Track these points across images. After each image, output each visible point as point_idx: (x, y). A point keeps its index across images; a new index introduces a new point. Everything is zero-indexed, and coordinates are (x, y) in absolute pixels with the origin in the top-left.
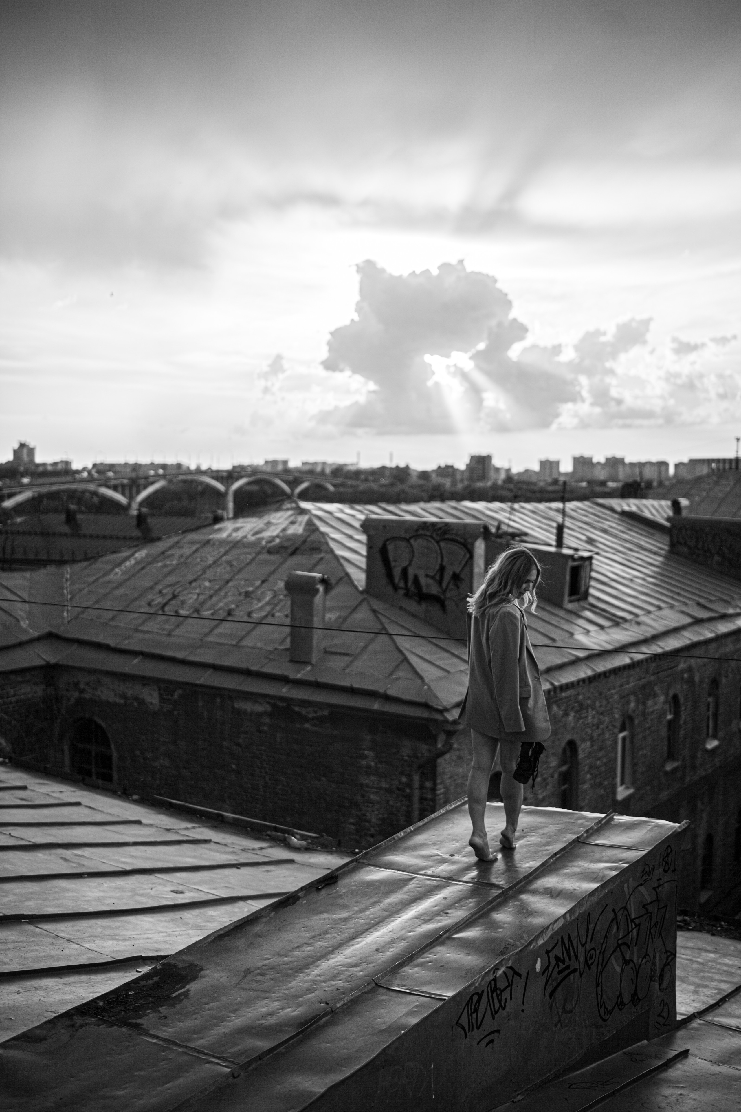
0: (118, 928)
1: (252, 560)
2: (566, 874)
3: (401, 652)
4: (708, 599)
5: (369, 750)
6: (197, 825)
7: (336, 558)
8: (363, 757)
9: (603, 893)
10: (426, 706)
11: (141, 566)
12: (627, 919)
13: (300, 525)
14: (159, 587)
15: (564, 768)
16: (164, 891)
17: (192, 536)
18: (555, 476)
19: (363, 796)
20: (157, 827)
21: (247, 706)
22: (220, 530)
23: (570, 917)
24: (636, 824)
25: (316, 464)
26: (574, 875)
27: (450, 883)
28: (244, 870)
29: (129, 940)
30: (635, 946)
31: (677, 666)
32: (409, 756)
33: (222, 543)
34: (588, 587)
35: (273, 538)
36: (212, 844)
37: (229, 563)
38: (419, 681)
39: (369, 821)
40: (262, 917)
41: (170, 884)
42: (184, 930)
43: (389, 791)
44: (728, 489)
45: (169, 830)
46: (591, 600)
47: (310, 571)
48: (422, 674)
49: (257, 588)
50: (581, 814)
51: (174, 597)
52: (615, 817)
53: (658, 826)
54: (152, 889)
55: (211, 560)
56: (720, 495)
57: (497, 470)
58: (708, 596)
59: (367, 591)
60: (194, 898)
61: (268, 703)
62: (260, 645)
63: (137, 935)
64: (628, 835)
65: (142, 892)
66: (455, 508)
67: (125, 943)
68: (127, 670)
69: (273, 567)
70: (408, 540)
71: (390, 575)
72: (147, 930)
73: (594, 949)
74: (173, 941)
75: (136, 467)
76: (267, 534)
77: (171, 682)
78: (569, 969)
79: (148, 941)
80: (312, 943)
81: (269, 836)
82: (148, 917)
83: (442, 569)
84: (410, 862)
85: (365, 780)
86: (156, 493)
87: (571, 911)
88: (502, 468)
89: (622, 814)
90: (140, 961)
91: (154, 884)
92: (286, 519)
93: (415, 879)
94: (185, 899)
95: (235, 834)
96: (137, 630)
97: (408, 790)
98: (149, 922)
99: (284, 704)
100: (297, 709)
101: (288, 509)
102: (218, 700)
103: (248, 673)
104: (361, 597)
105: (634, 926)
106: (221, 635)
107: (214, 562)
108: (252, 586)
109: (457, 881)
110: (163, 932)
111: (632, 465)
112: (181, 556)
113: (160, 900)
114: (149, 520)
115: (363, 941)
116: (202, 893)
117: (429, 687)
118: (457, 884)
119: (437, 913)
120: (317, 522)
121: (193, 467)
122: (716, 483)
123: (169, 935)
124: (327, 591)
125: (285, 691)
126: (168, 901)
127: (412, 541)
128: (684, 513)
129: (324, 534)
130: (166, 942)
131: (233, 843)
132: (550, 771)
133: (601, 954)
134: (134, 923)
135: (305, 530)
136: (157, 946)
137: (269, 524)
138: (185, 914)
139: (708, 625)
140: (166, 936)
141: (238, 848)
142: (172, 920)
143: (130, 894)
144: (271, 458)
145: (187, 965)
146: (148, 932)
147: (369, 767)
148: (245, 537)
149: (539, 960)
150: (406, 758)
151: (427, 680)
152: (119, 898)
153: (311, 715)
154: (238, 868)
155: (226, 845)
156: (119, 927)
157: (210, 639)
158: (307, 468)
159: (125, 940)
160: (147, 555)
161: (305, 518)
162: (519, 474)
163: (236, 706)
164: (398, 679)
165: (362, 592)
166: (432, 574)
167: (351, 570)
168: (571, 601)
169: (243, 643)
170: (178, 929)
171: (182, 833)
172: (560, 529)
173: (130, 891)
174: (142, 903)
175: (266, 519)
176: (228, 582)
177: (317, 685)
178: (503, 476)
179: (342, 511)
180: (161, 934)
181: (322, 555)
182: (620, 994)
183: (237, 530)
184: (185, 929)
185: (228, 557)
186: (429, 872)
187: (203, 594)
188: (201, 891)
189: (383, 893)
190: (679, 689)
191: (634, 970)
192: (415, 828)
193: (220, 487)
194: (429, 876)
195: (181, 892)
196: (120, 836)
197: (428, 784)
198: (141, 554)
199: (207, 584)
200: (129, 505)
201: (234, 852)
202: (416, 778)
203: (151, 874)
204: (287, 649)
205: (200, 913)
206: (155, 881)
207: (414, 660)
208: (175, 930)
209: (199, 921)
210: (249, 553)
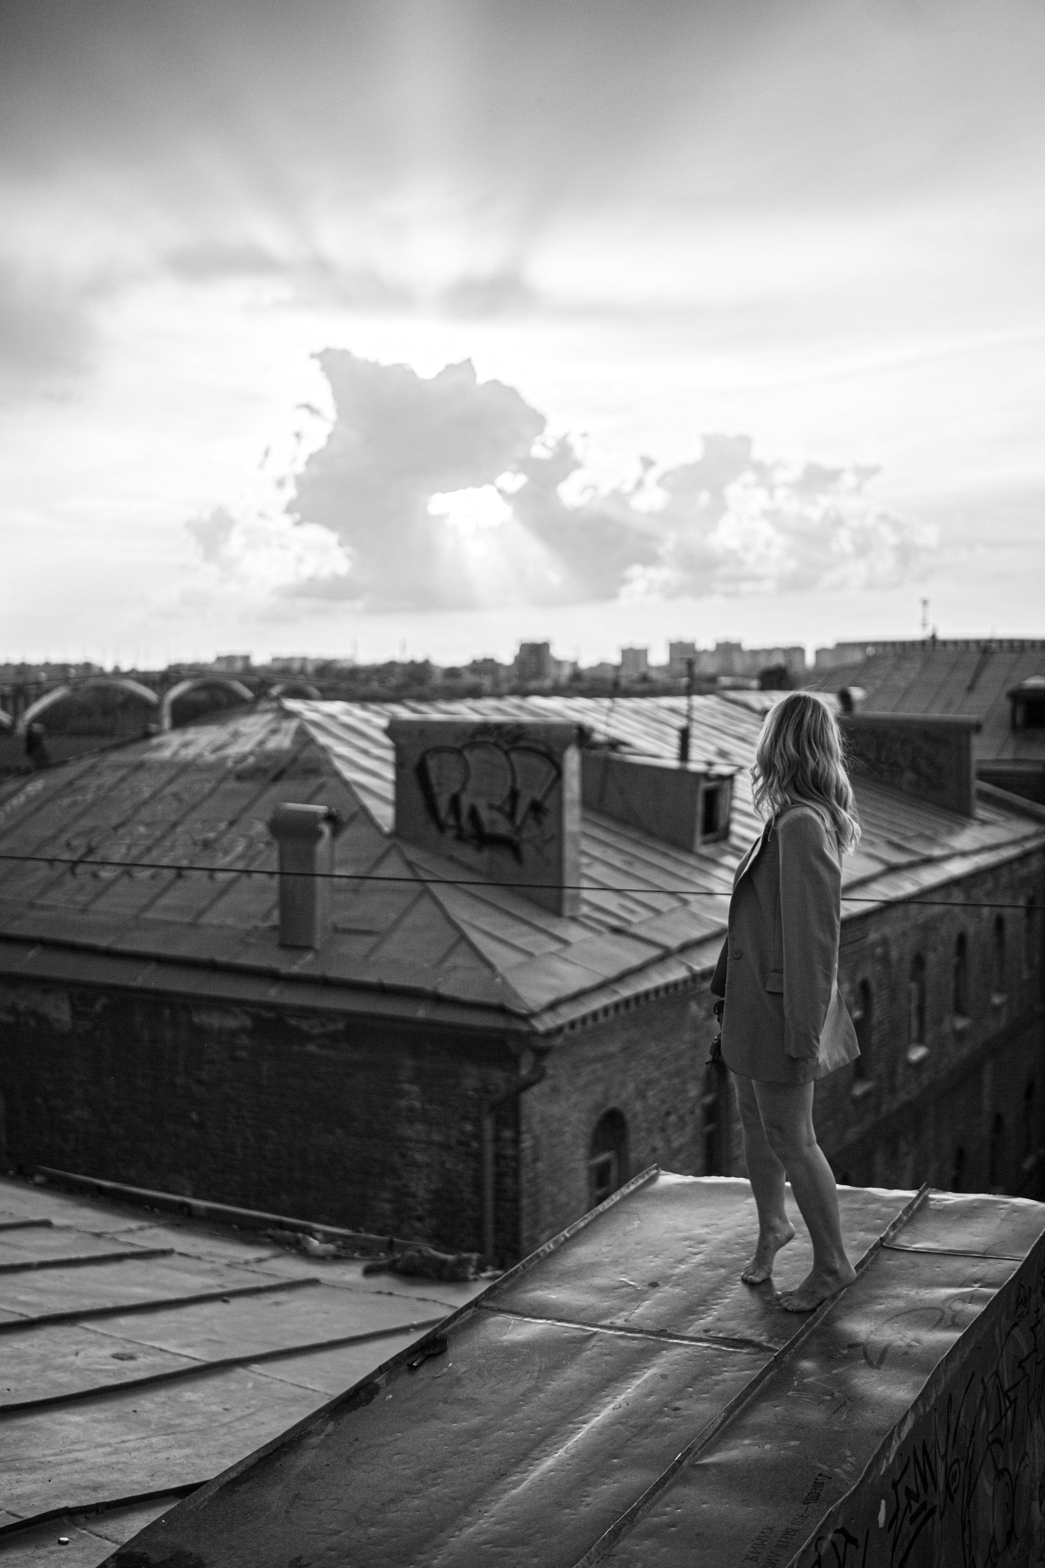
0: (18, 1442)
1: (213, 791)
2: (880, 1313)
3: (456, 927)
4: (903, 834)
5: (411, 1082)
6: (145, 1224)
7: (346, 784)
8: (401, 1094)
9: (967, 1351)
10: (501, 1010)
11: (35, 805)
12: (999, 1392)
13: (286, 735)
14: (65, 837)
15: (708, 1099)
16: (100, 1357)
17: (115, 757)
18: (643, 669)
19: (403, 1156)
20: (79, 1231)
21: (214, 1020)
22: (160, 746)
23: (924, 1405)
24: (975, 1207)
25: (291, 660)
26: (897, 1316)
27: (665, 1342)
28: (236, 1304)
29: (40, 1468)
30: (1011, 1441)
31: (864, 937)
32: (475, 1090)
33: (163, 765)
34: (729, 821)
35: (243, 757)
36: (176, 1257)
37: (176, 796)
38: (486, 972)
39: (414, 1196)
40: (310, 1433)
41: (109, 1341)
42: (143, 1438)
43: (445, 1147)
44: (913, 675)
45: (99, 1235)
46: (735, 841)
47: (308, 802)
48: (493, 960)
49: (222, 834)
50: (869, 1193)
51: (91, 851)
52: (931, 1196)
53: (1017, 1209)
54: (77, 1354)
55: (146, 793)
56: (902, 684)
57: (559, 663)
58: (902, 831)
59: (396, 833)
60: (153, 1367)
61: (246, 1013)
62: (230, 921)
63: (56, 1455)
64: (969, 1230)
65: (60, 1361)
66: (520, 708)
67: (33, 1477)
68: (17, 968)
69: (244, 801)
70: (459, 752)
71: (432, 808)
72: (73, 1443)
73: (957, 1461)
74: (124, 1463)
75: (23, 669)
76: (234, 750)
77: (87, 986)
78: (925, 1509)
79: (76, 1466)
80: (420, 1491)
81: (270, 1237)
82: (74, 1414)
83: (514, 795)
84: (578, 1303)
85: (407, 1131)
86: (55, 707)
87: (923, 1397)
88: (565, 662)
89: (944, 1189)
90: (65, 1519)
91: (79, 1343)
92: (264, 726)
93: (596, 1338)
94: (138, 1369)
95: (211, 1236)
96: (32, 905)
97: (475, 1144)
98: (77, 1425)
99: (272, 1015)
100: (293, 1022)
101: (266, 711)
102: (167, 1012)
103: (212, 967)
104: (387, 843)
105: (1008, 1404)
106: (167, 909)
107: (154, 796)
108: (213, 829)
109: (677, 1337)
110: (103, 1446)
111: (754, 653)
112: (99, 788)
113: (93, 1376)
114: (45, 742)
115: (523, 1480)
116: (168, 1356)
117: (504, 980)
118: (681, 1345)
119: (657, 1409)
120: (314, 731)
121: (109, 667)
122: (896, 667)
123: (116, 1452)
124: (335, 833)
125: (273, 994)
126: (109, 1377)
127: (466, 753)
128: (858, 710)
129: (324, 749)
130: (110, 1467)
131: (210, 1254)
132: (689, 1105)
133: (968, 1468)
134: (49, 1430)
135: (294, 742)
136: (93, 1477)
137: (236, 735)
138: (142, 1402)
139: (907, 874)
140: (110, 1454)
141: (220, 1263)
142: (119, 1418)
143: (38, 1367)
144: (225, 651)
145: (169, 1555)
146: (76, 1447)
147: (411, 1109)
148: (200, 755)
149: (883, 1502)
150: (471, 1093)
151: (500, 968)
152: (19, 1378)
153: (317, 1031)
154: (225, 1301)
155: (199, 1258)
156: (21, 1441)
157: (150, 915)
158: (278, 665)
159: (32, 1469)
160: (45, 789)
161: (293, 724)
162: (591, 669)
163: (196, 1019)
164: (454, 968)
165: (389, 836)
166: (498, 803)
167: (369, 802)
168: (705, 843)
169: (205, 920)
170: (132, 1437)
171: (123, 1240)
172: (685, 735)
173: (39, 1361)
174: (62, 1385)
175: (232, 727)
176: (175, 825)
177: (326, 983)
178: (566, 671)
179: (349, 713)
180: (100, 1450)
181: (323, 779)
182: (994, 1538)
183: (186, 745)
184: (143, 1435)
185: (174, 788)
186: (620, 1322)
187: (136, 845)
188: (166, 1351)
189: (539, 1371)
190: (869, 971)
191: (1010, 1486)
192: (572, 1232)
193: (149, 694)
194: (620, 1329)
195: (131, 1358)
196: (17, 1252)
197: (508, 1134)
198: (36, 786)
199: (142, 829)
200: (14, 725)
201: (214, 1271)
202: (488, 1124)
203: (73, 1325)
204: (274, 928)
205: (169, 1398)
206: (81, 1338)
207: (476, 937)
208: (125, 1438)
209: (168, 1414)
210: (208, 781)
